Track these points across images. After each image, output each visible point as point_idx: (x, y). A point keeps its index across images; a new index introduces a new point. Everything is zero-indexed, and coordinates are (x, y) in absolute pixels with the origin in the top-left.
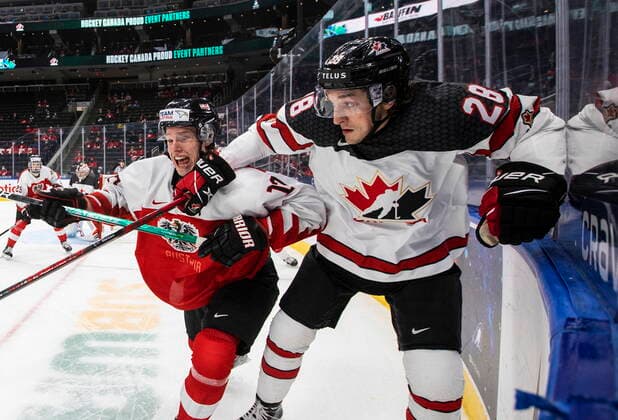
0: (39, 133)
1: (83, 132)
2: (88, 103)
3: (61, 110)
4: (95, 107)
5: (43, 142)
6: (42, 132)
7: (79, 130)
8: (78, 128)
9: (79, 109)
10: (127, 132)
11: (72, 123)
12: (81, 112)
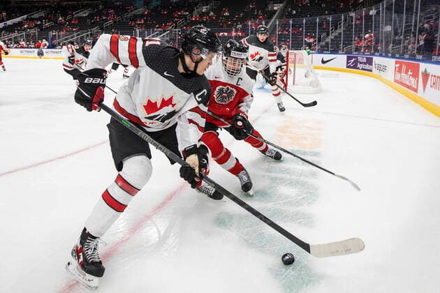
0: (250, 24)
1: (277, 23)
2: (281, 5)
3: (264, 9)
4: (285, 7)
5: (252, 29)
6: (252, 23)
7: (275, 21)
8: (275, 20)
9: (275, 8)
10: (306, 24)
11: (270, 17)
12: (277, 11)
